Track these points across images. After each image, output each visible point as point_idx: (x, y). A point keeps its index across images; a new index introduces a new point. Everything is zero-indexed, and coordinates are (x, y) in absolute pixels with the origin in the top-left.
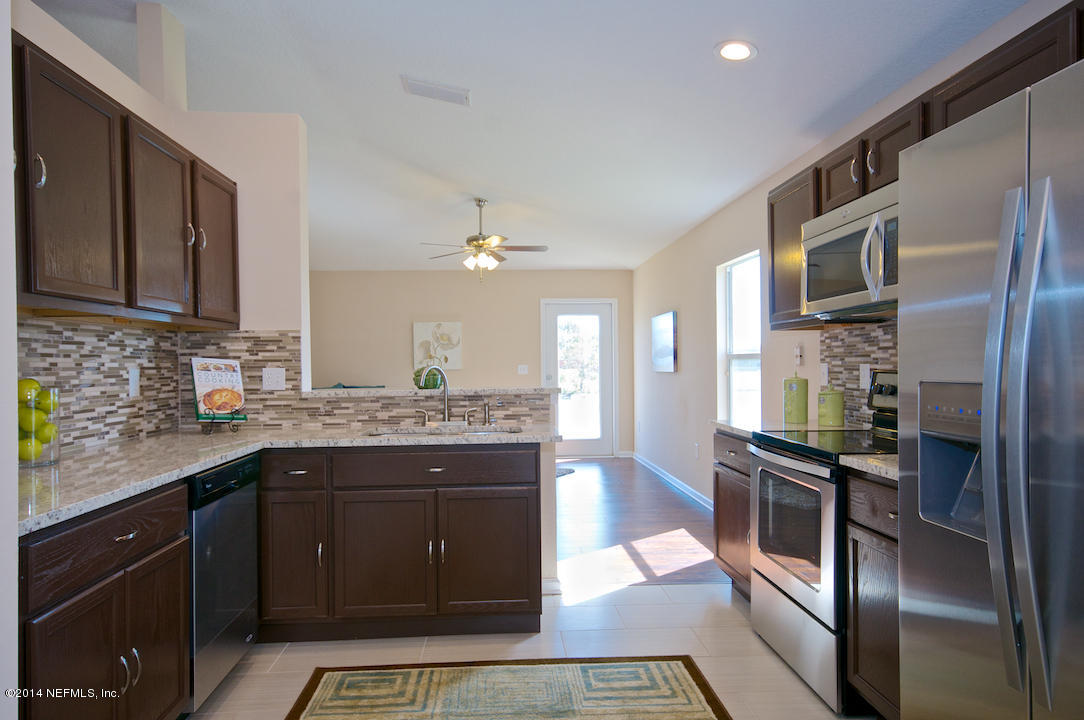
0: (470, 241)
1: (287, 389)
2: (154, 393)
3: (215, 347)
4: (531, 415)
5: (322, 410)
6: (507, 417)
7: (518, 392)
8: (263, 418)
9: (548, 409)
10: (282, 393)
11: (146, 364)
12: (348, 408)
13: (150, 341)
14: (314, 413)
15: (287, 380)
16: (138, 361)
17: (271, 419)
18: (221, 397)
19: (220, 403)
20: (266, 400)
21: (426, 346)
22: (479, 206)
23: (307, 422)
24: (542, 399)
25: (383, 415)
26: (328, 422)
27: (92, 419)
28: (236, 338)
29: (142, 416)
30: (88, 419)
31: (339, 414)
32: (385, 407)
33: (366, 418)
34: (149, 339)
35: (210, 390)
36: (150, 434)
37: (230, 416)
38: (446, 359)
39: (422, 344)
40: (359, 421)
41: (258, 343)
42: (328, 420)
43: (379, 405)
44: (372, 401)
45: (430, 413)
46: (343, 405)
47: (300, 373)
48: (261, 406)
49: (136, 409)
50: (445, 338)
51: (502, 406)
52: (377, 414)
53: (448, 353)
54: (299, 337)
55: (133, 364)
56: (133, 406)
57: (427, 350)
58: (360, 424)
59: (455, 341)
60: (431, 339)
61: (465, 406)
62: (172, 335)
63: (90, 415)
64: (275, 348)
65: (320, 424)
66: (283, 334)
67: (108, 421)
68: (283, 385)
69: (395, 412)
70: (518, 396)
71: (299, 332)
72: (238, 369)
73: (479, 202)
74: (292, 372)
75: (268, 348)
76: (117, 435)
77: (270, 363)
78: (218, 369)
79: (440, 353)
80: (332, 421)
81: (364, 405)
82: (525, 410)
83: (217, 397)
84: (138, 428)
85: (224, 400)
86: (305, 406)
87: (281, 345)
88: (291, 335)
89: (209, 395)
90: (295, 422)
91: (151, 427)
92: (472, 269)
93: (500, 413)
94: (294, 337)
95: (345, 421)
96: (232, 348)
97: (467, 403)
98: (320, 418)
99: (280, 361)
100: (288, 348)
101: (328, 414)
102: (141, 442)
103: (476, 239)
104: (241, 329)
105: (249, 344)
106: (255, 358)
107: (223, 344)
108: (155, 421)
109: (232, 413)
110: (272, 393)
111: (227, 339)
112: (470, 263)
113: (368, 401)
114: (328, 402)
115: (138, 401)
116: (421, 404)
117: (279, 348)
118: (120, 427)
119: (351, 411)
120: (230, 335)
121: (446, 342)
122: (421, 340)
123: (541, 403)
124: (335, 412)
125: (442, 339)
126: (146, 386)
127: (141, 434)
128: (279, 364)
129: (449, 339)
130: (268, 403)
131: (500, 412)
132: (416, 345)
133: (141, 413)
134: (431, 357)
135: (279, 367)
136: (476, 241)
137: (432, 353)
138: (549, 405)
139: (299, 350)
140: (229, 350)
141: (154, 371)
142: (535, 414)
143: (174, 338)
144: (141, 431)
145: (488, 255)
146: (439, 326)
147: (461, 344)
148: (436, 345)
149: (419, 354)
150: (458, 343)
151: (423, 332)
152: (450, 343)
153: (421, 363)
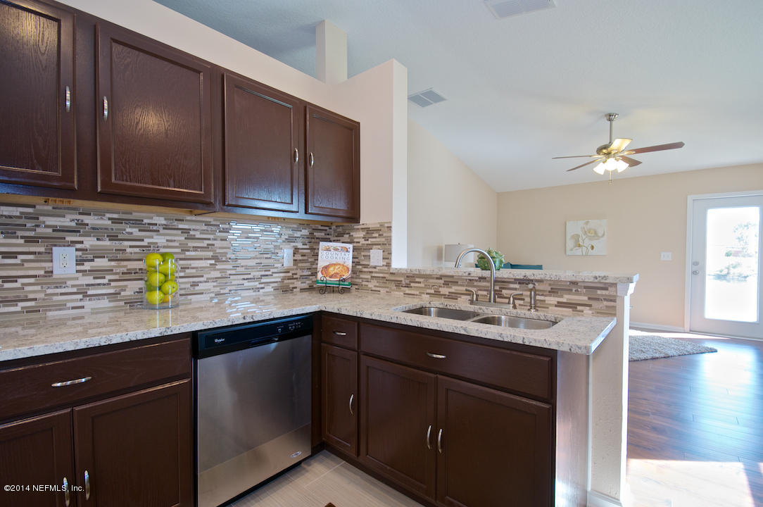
0: (599, 151)
1: (383, 265)
2: (308, 265)
3: (348, 236)
4: (590, 306)
5: (403, 282)
6: (560, 305)
7: (573, 279)
8: (371, 285)
9: (615, 301)
10: (381, 268)
11: (300, 245)
12: (420, 282)
13: (305, 232)
14: (398, 284)
15: (383, 258)
16: (294, 244)
17: (375, 286)
18: (334, 269)
19: (332, 273)
20: (371, 272)
21: (576, 238)
22: (610, 120)
23: (394, 290)
24: (606, 289)
25: (445, 291)
26: (407, 292)
27: (247, 279)
28: (358, 229)
29: (296, 278)
30: (244, 279)
31: (414, 287)
32: (446, 284)
33: (432, 291)
34: (303, 231)
35: (328, 264)
36: (302, 290)
37: (338, 283)
38: (592, 247)
39: (573, 237)
40: (427, 294)
41: (369, 231)
42: (408, 291)
43: (442, 281)
44: (437, 278)
45: (480, 293)
46: (417, 280)
47: (391, 254)
48: (369, 277)
49: (290, 274)
50: (592, 231)
51: (553, 292)
52: (440, 289)
53: (594, 243)
54: (391, 227)
55: (289, 246)
56: (289, 272)
57: (577, 241)
58: (428, 296)
59: (600, 235)
60: (580, 233)
61: (515, 289)
62: (327, 228)
63: (246, 277)
64: (377, 235)
65: (402, 293)
66: (382, 225)
67: (263, 281)
68: (381, 263)
69: (454, 289)
70: (574, 283)
71: (390, 223)
72: (351, 250)
73: (610, 117)
74: (386, 253)
75: (374, 235)
76: (272, 290)
77: (374, 247)
78: (336, 249)
79: (587, 243)
80: (410, 292)
81: (431, 281)
82: (584, 299)
83: (331, 269)
84: (291, 286)
85: (336, 271)
86: (393, 278)
87: (381, 233)
88: (386, 225)
89: (326, 268)
90: (388, 290)
91: (305, 286)
92: (602, 173)
93: (552, 300)
94: (388, 227)
95: (418, 293)
96: (356, 236)
97: (517, 286)
98: (403, 288)
99: (380, 244)
100: (385, 235)
101: (408, 286)
102: (296, 295)
103: (605, 147)
104: (361, 223)
105: (364, 233)
106: (367, 242)
107: (351, 234)
108: (308, 282)
109: (339, 281)
110: (375, 267)
111: (353, 230)
112: (600, 169)
113: (433, 278)
114: (407, 277)
115: (293, 270)
116: (475, 284)
117: (379, 235)
118: (276, 285)
119: (422, 285)
120: (356, 227)
121: (593, 235)
122: (572, 234)
123: (604, 292)
124: (412, 284)
125: (589, 232)
126: (300, 260)
127: (295, 290)
128: (379, 247)
129: (595, 233)
130: (374, 275)
131: (552, 298)
132: (568, 237)
133: (295, 276)
134: (579, 246)
135: (379, 249)
136: (605, 150)
137: (581, 243)
138: (616, 296)
139: (391, 237)
140: (355, 238)
141: (309, 251)
142: (595, 304)
143: (328, 230)
144: (296, 288)
145: (617, 160)
146: (587, 223)
147: (605, 236)
148: (584, 237)
149: (570, 244)
150: (604, 235)
151: (574, 228)
152: (596, 235)
153: (571, 250)
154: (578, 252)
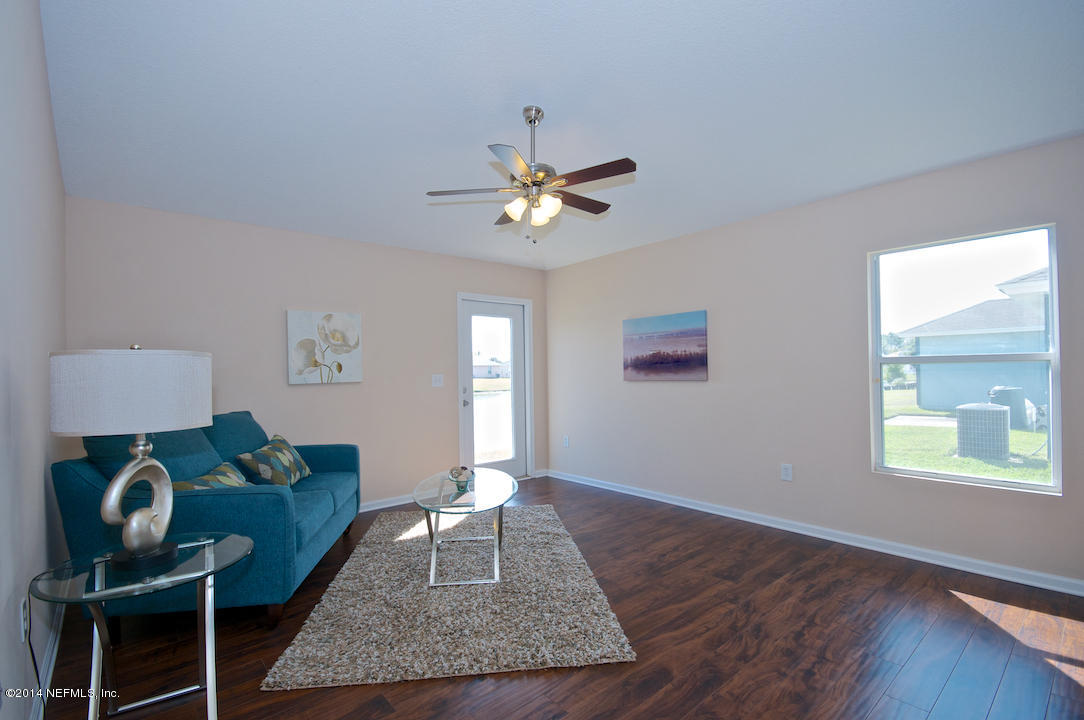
21: (308, 347)
38: (340, 368)
39: (302, 344)
50: (338, 335)
53: (343, 359)
57: (311, 353)
59: (352, 343)
60: (316, 338)
79: (330, 358)
121: (340, 343)
122: (301, 338)
125: (334, 337)
129: (344, 338)
132: (293, 343)
134: (316, 364)
137: (318, 358)
146: (329, 317)
147: (360, 347)
148: (325, 346)
149: (297, 359)
150: (357, 344)
151: (303, 326)
152: (345, 345)
153: (300, 373)
154: (314, 377)
